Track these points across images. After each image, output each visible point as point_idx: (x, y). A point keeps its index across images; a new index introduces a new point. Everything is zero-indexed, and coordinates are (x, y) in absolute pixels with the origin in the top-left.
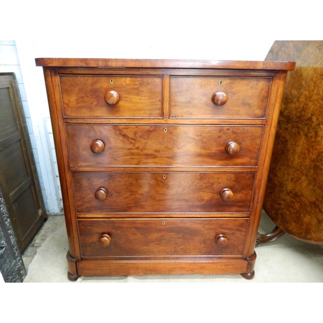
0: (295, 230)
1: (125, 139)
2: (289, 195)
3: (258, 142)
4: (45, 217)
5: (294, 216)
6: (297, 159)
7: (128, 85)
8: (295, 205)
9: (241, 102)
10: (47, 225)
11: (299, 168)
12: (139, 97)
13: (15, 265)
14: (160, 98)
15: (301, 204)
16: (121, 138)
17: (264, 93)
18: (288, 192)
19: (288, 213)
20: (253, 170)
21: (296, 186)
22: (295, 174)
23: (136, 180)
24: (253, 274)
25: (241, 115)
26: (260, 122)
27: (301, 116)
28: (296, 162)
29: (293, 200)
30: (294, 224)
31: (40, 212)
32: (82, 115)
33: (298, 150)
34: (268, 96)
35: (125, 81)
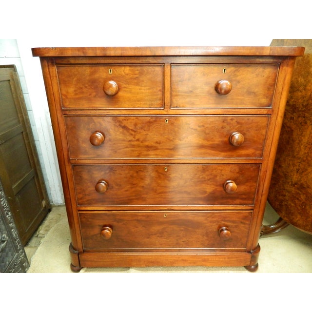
0: (300, 222)
1: (125, 131)
2: (294, 186)
3: (264, 133)
4: (49, 208)
5: (299, 208)
6: (303, 150)
7: (127, 74)
8: (300, 197)
9: (245, 90)
10: (51, 216)
11: (305, 159)
12: (139, 87)
13: (17, 258)
14: (161, 88)
15: (307, 196)
16: (121, 130)
17: (270, 81)
18: (293, 183)
19: (293, 205)
20: (257, 162)
21: (302, 177)
22: (301, 164)
23: (137, 172)
24: (257, 266)
25: (246, 105)
26: (266, 112)
27: (307, 105)
28: (302, 153)
29: (298, 191)
30: (299, 216)
31: (44, 203)
32: (81, 106)
33: (303, 140)
34: (275, 84)
35: (124, 71)
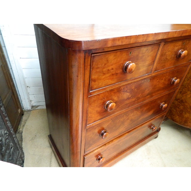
2: (177, 100)
4: (23, 113)
5: (178, 112)
8: (180, 107)
11: (187, 86)
13: (19, 154)
15: (184, 107)
19: (175, 110)
21: (183, 96)
22: (183, 89)
28: (185, 83)
29: (179, 104)
30: (178, 117)
31: (19, 110)
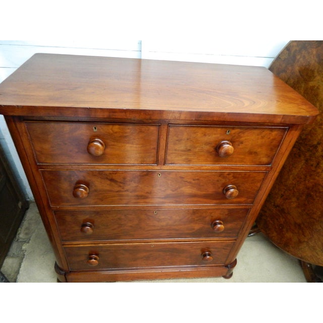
1: (113, 183)
3: (259, 185)
7: (116, 133)
8: (280, 219)
9: (247, 150)
10: (29, 214)
12: (130, 145)
14: (155, 146)
15: (285, 220)
16: (109, 182)
17: (275, 143)
18: (276, 205)
19: (271, 222)
20: (247, 207)
21: (284, 203)
22: (286, 192)
23: (125, 215)
24: (231, 275)
25: (245, 163)
26: (265, 169)
29: (279, 213)
30: (275, 233)
32: (60, 162)
34: (279, 145)
35: (112, 129)
